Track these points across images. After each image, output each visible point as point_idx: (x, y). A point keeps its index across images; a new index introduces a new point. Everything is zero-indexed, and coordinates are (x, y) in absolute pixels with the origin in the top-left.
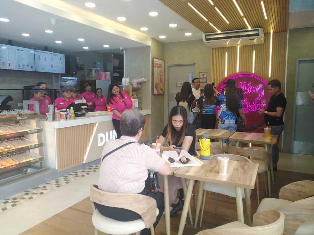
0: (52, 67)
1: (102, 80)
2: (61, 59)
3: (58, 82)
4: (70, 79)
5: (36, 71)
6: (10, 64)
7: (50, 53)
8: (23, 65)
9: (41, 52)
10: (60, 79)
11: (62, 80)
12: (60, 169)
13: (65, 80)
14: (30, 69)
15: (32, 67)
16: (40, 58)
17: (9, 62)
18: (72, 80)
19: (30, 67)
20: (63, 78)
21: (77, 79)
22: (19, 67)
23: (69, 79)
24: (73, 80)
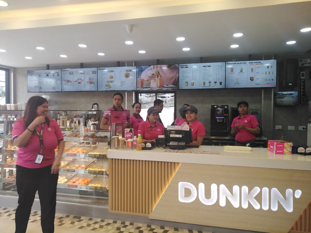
0: (252, 80)
4: (288, 94)
6: (193, 83)
7: (250, 63)
8: (210, 82)
9: (236, 63)
11: (277, 96)
12: (112, 210)
13: (282, 96)
14: (218, 86)
15: (221, 83)
16: (232, 72)
18: (290, 96)
19: (218, 83)
20: (279, 94)
21: (297, 93)
22: (204, 85)
23: (286, 95)
24: (292, 96)
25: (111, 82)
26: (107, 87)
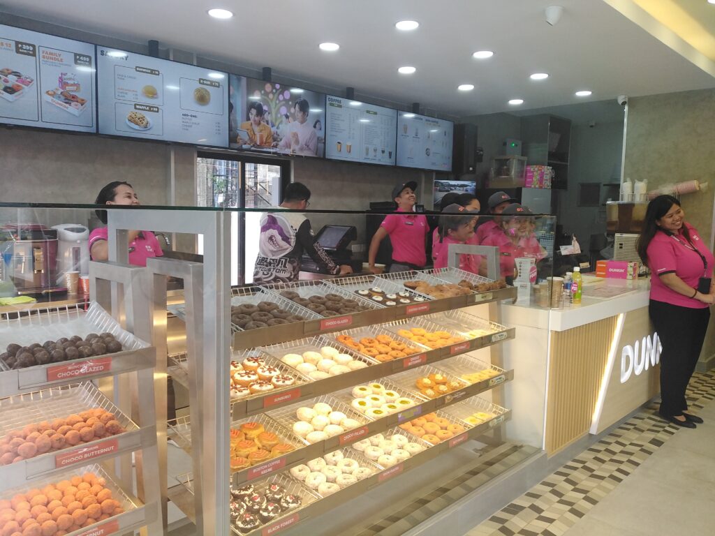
0: (428, 155)
1: (530, 187)
2: (445, 135)
3: (431, 193)
4: (458, 186)
5: (398, 165)
6: (350, 147)
7: (427, 120)
8: (375, 150)
10: (435, 186)
11: (438, 188)
12: (552, 450)
13: (446, 188)
14: (385, 161)
15: (390, 154)
16: (406, 132)
17: (349, 144)
18: (462, 188)
19: (387, 154)
20: (442, 183)
21: (475, 184)
22: (367, 154)
23: (454, 186)
24: (465, 188)
25: (150, 109)
26: (136, 127)
